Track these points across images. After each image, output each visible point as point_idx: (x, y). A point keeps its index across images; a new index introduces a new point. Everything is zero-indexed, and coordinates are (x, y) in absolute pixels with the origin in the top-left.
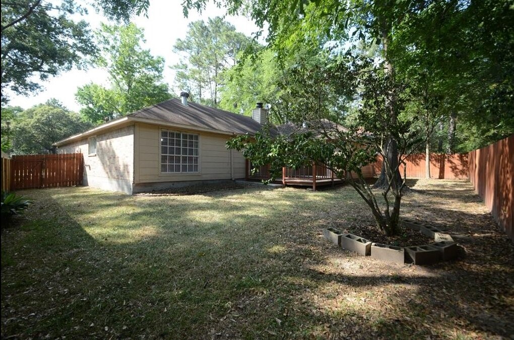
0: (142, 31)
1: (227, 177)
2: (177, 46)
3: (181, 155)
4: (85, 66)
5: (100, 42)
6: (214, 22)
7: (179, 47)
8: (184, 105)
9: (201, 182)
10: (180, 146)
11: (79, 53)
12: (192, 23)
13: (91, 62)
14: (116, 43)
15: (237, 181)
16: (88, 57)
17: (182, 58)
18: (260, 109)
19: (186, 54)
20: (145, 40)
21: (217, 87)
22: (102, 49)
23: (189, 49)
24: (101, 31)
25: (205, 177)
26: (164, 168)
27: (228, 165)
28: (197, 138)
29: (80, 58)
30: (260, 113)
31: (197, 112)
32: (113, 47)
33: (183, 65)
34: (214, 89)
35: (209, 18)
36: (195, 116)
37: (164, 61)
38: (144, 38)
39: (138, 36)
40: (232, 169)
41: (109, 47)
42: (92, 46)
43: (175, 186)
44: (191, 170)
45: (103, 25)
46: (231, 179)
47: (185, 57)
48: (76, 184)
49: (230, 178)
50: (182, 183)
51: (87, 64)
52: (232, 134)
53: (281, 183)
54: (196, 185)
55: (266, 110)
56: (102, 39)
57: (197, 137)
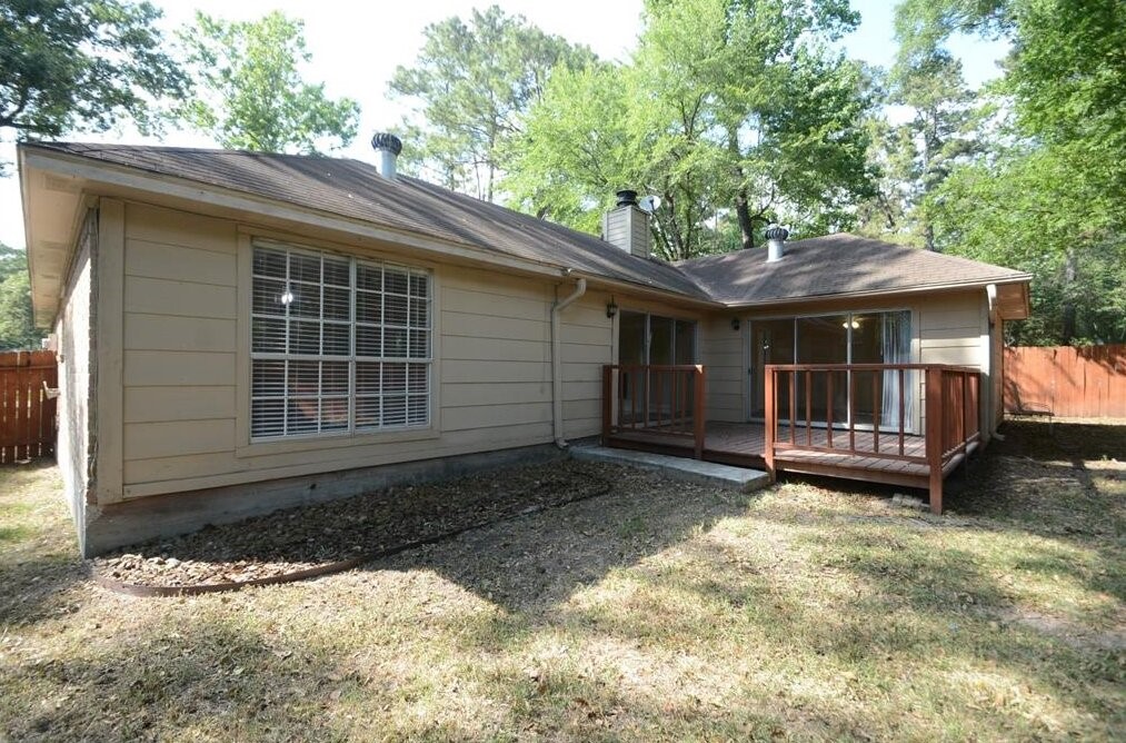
0: (298, 28)
1: (540, 435)
2: (394, 81)
3: (352, 357)
4: (157, 126)
5: (192, 59)
6: (487, 20)
7: (402, 86)
8: (384, 177)
9: (438, 463)
10: (347, 318)
11: (139, 92)
12: (432, 25)
13: (173, 115)
14: (235, 63)
15: (574, 449)
16: (167, 102)
17: (409, 113)
18: (629, 208)
19: (420, 101)
20: (309, 55)
21: (494, 180)
22: (196, 78)
23: (425, 91)
24: (194, 30)
25: (455, 445)
26: (263, 417)
27: (542, 391)
28: (421, 286)
29: (143, 103)
30: (629, 220)
31: (430, 198)
32: (227, 73)
33: (409, 127)
34: (487, 186)
35: (474, 10)
36: (421, 208)
37: (358, 111)
38: (307, 49)
39: (291, 43)
40: (558, 405)
41: (215, 72)
42: (175, 72)
43: (322, 494)
44: (394, 417)
45: (201, 15)
46: (554, 444)
47: (414, 110)
48: (34, 454)
49: (549, 440)
50: (354, 475)
51: (162, 120)
52: (558, 274)
53: (757, 463)
54: (419, 476)
55: (646, 214)
56: (197, 52)
57: (423, 282)
